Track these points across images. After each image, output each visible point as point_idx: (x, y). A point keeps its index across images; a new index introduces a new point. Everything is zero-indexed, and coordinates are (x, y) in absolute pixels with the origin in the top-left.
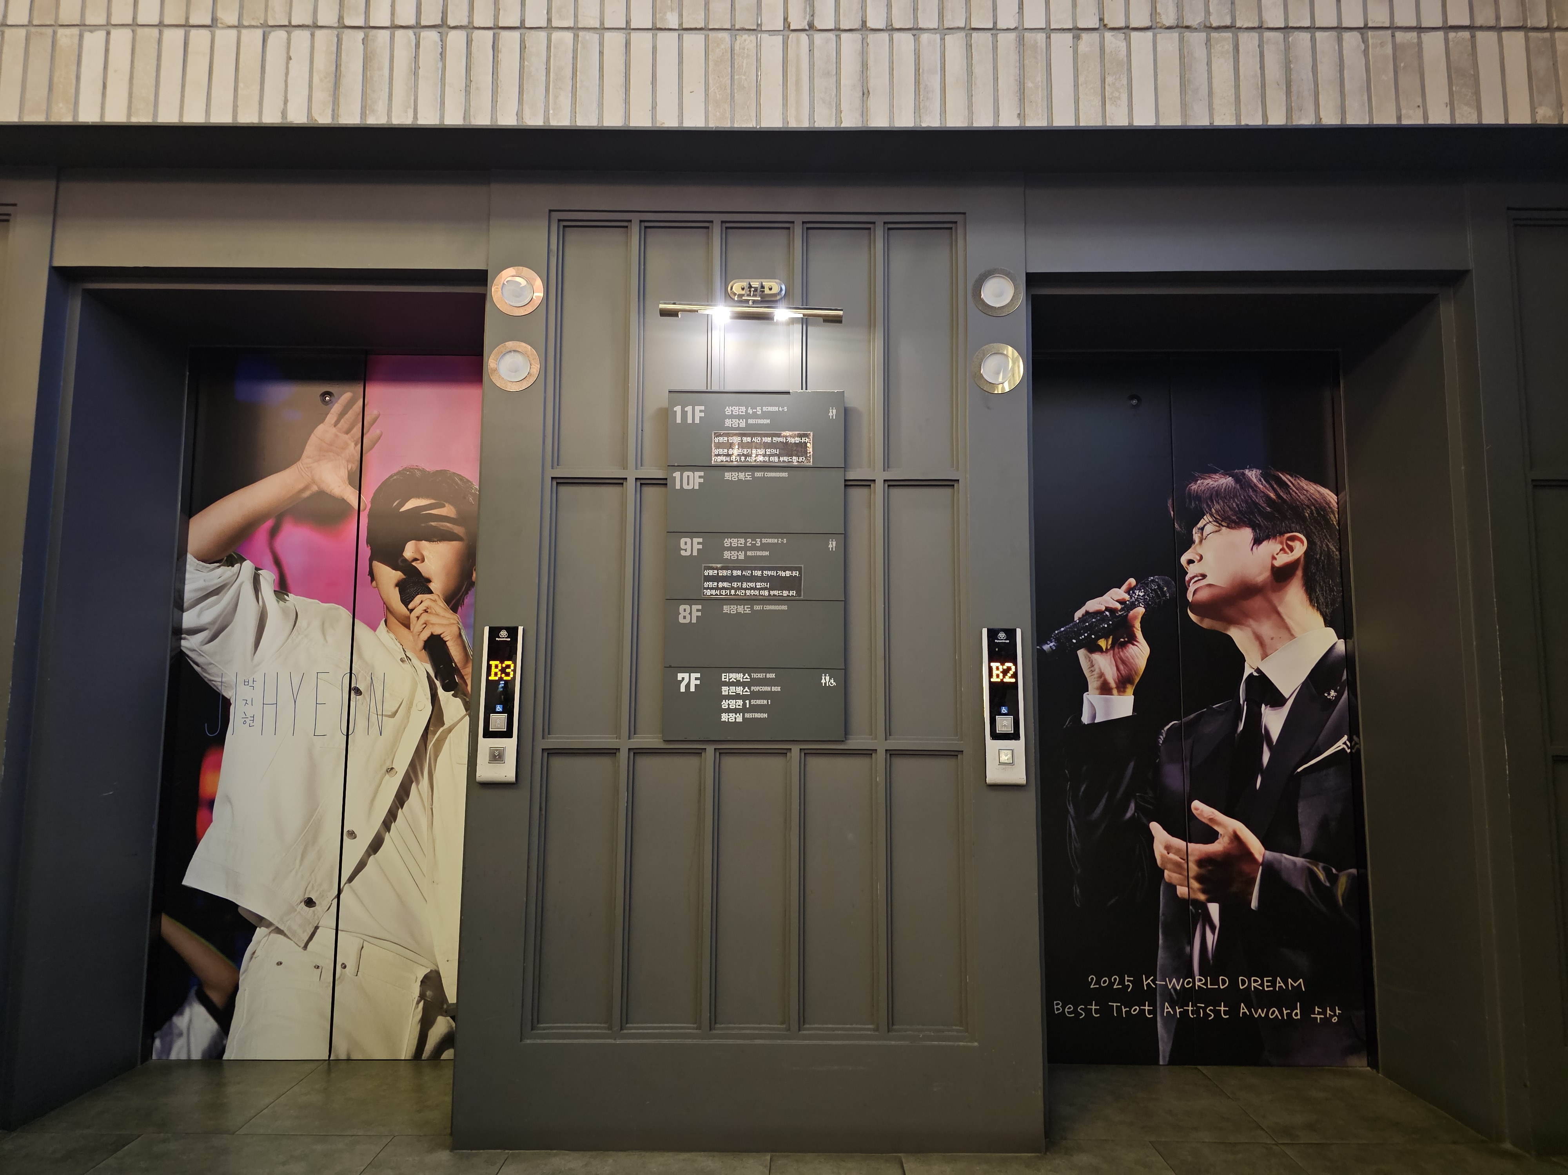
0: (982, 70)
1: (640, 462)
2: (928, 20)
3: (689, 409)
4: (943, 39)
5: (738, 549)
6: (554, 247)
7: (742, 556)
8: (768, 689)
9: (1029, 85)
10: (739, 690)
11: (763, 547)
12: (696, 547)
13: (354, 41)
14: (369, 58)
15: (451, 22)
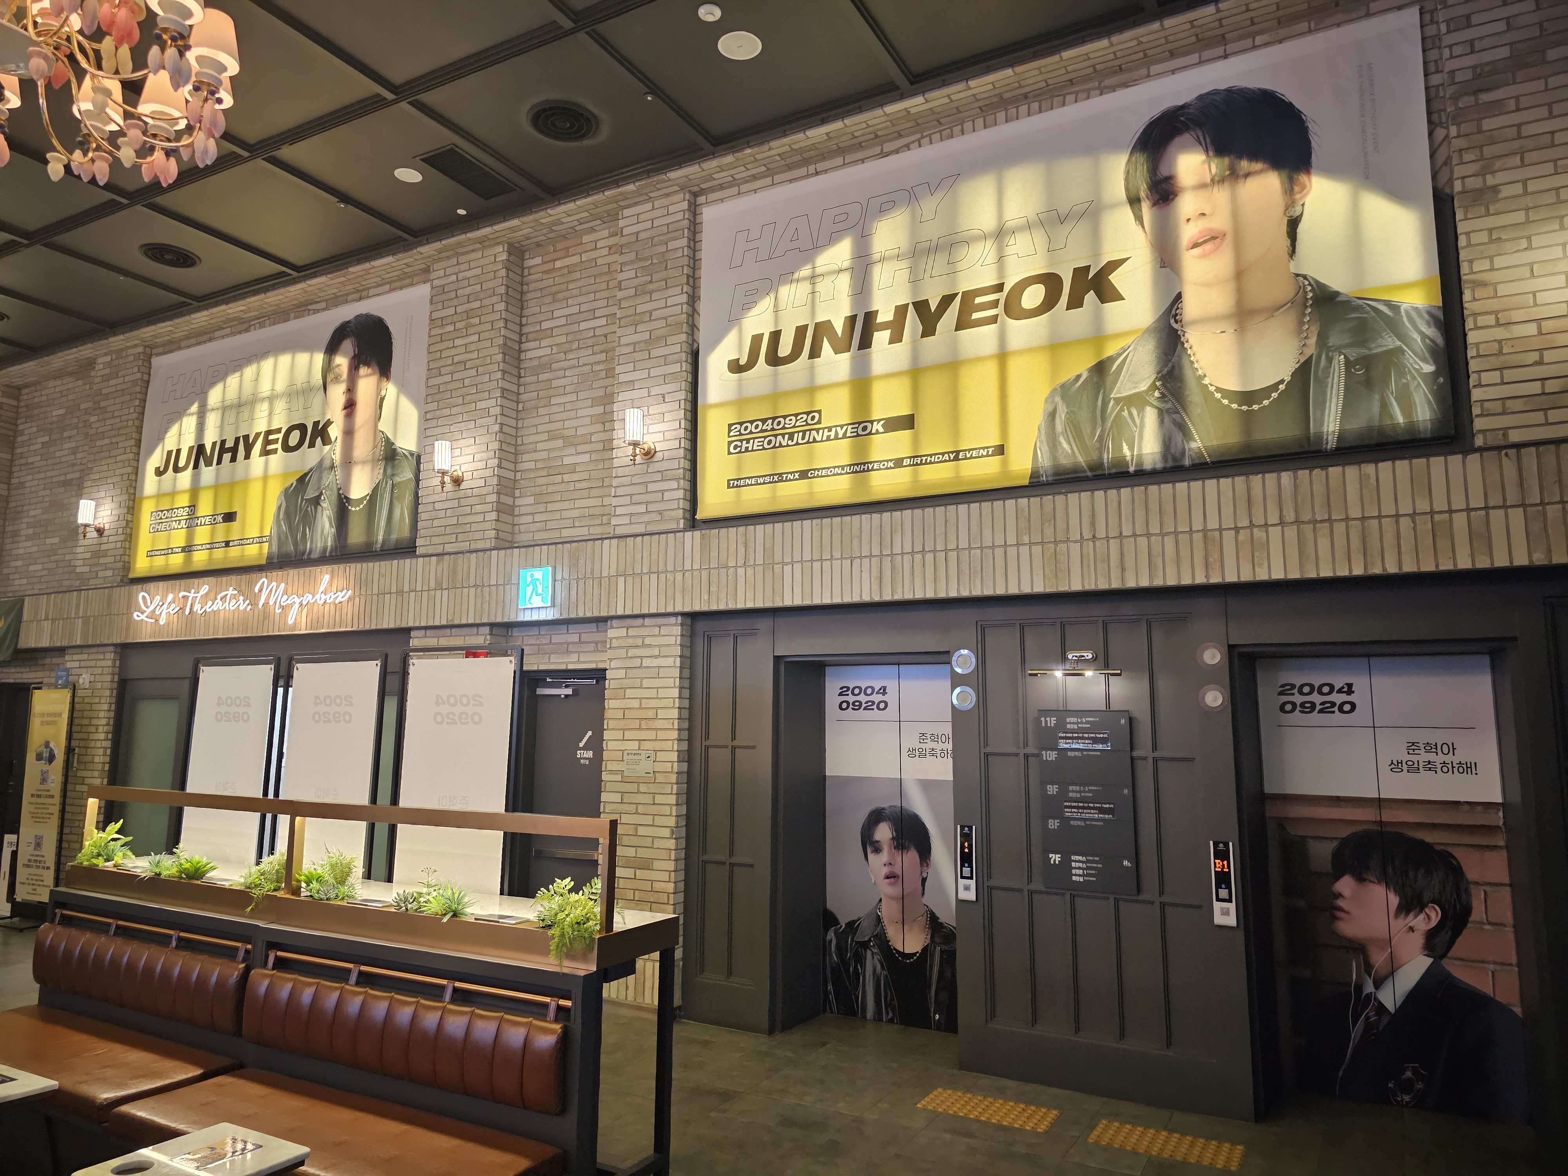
0: (1185, 552)
1: (1026, 745)
2: (1155, 529)
3: (1048, 719)
4: (1163, 539)
5: (1076, 792)
6: (979, 638)
7: (1078, 795)
8: (1095, 865)
9: (1211, 560)
10: (1080, 865)
11: (1089, 791)
12: (1055, 790)
13: (887, 562)
14: (893, 568)
15: (927, 549)
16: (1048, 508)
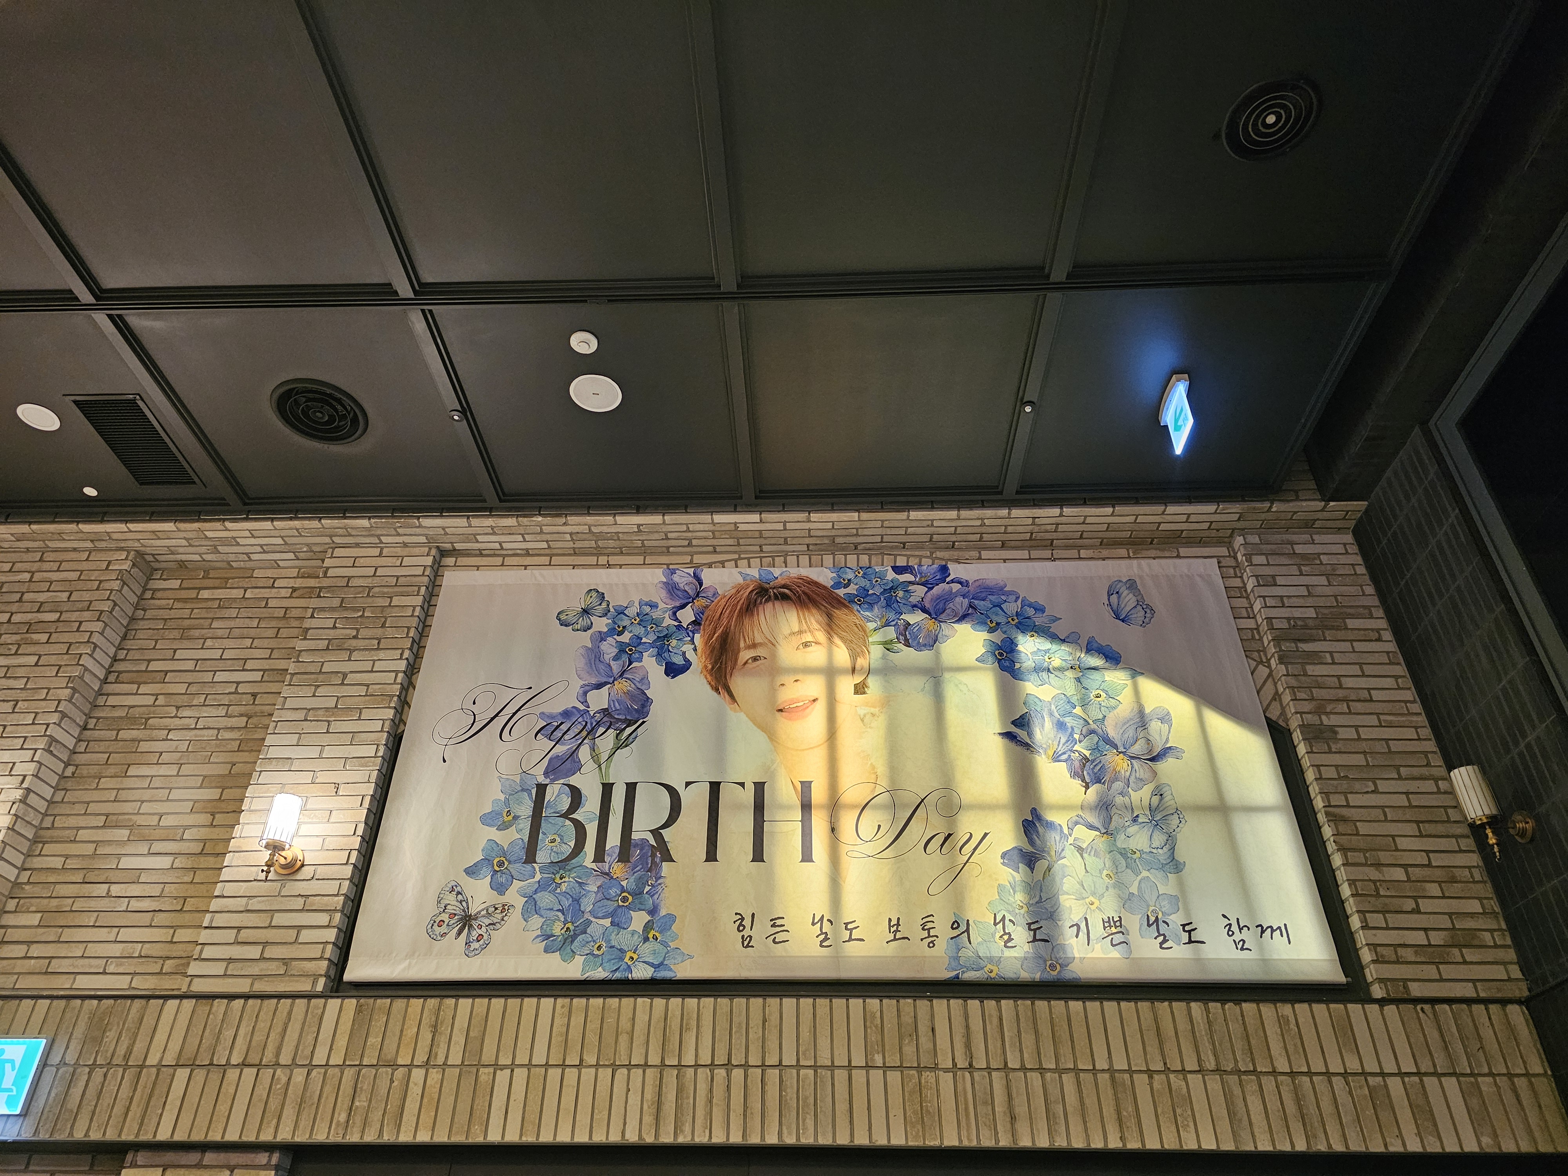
13: (671, 1076)
14: (680, 1090)
15: (734, 1062)
16: (907, 1019)
